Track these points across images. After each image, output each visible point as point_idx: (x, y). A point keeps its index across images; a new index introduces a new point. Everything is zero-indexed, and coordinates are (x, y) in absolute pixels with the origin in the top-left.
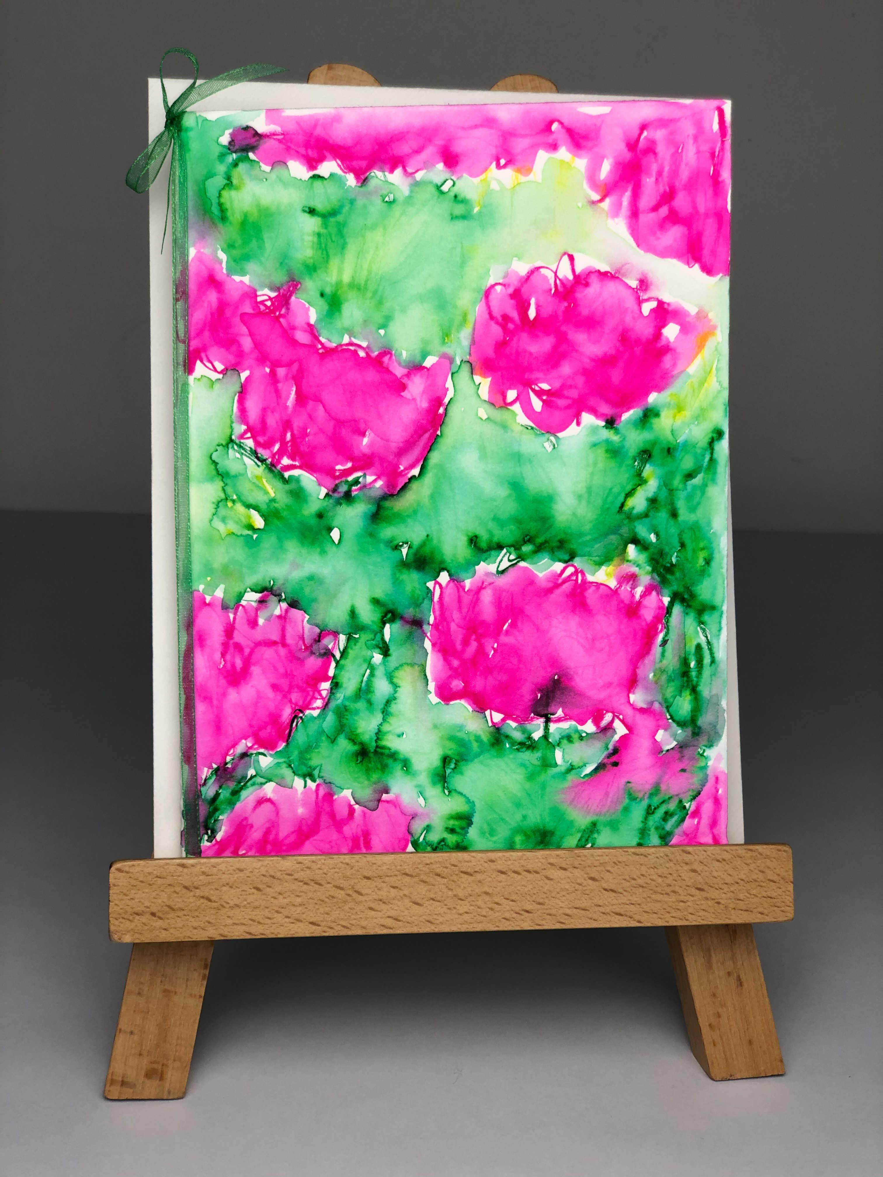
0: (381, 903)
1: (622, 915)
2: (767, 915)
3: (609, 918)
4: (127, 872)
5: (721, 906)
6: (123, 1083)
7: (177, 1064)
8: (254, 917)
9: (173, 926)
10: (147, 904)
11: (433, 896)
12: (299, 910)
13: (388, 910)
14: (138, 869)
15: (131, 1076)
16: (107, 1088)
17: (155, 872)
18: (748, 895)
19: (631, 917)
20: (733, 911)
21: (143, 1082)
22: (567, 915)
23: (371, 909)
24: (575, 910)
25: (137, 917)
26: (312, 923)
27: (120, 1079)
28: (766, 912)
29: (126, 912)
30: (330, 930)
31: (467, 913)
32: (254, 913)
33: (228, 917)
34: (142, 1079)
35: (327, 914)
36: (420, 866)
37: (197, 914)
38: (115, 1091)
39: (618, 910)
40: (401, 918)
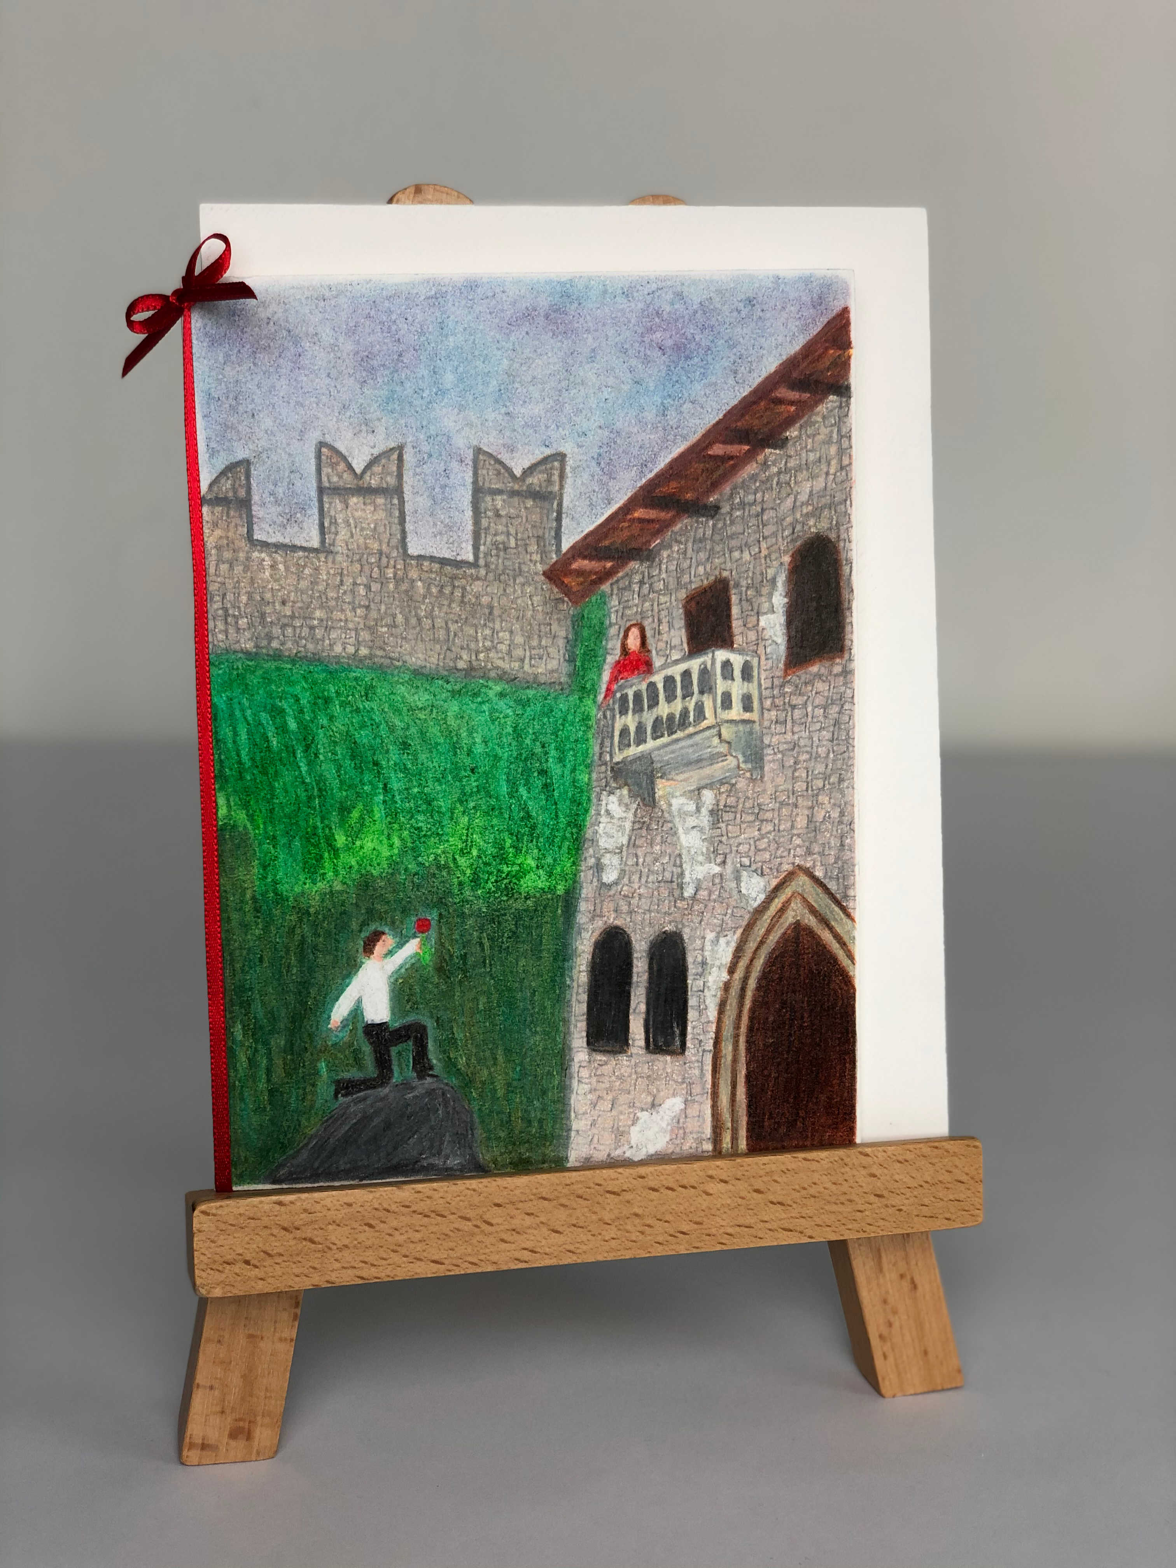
0: (514, 1233)
1: (791, 1231)
3: (776, 1235)
5: (903, 1213)
6: (204, 1447)
7: (267, 1420)
8: (366, 1259)
11: (574, 1222)
12: (419, 1247)
13: (522, 1241)
15: (213, 1436)
16: (185, 1453)
17: (247, 1213)
18: (933, 1200)
19: (801, 1233)
20: (916, 1218)
21: (227, 1443)
22: (727, 1234)
23: (503, 1240)
24: (738, 1229)
25: (228, 1267)
26: (434, 1262)
27: (200, 1441)
29: (215, 1262)
30: (454, 1268)
31: (613, 1239)
32: (367, 1254)
35: (453, 1250)
37: (299, 1259)
39: (786, 1226)
40: (538, 1250)
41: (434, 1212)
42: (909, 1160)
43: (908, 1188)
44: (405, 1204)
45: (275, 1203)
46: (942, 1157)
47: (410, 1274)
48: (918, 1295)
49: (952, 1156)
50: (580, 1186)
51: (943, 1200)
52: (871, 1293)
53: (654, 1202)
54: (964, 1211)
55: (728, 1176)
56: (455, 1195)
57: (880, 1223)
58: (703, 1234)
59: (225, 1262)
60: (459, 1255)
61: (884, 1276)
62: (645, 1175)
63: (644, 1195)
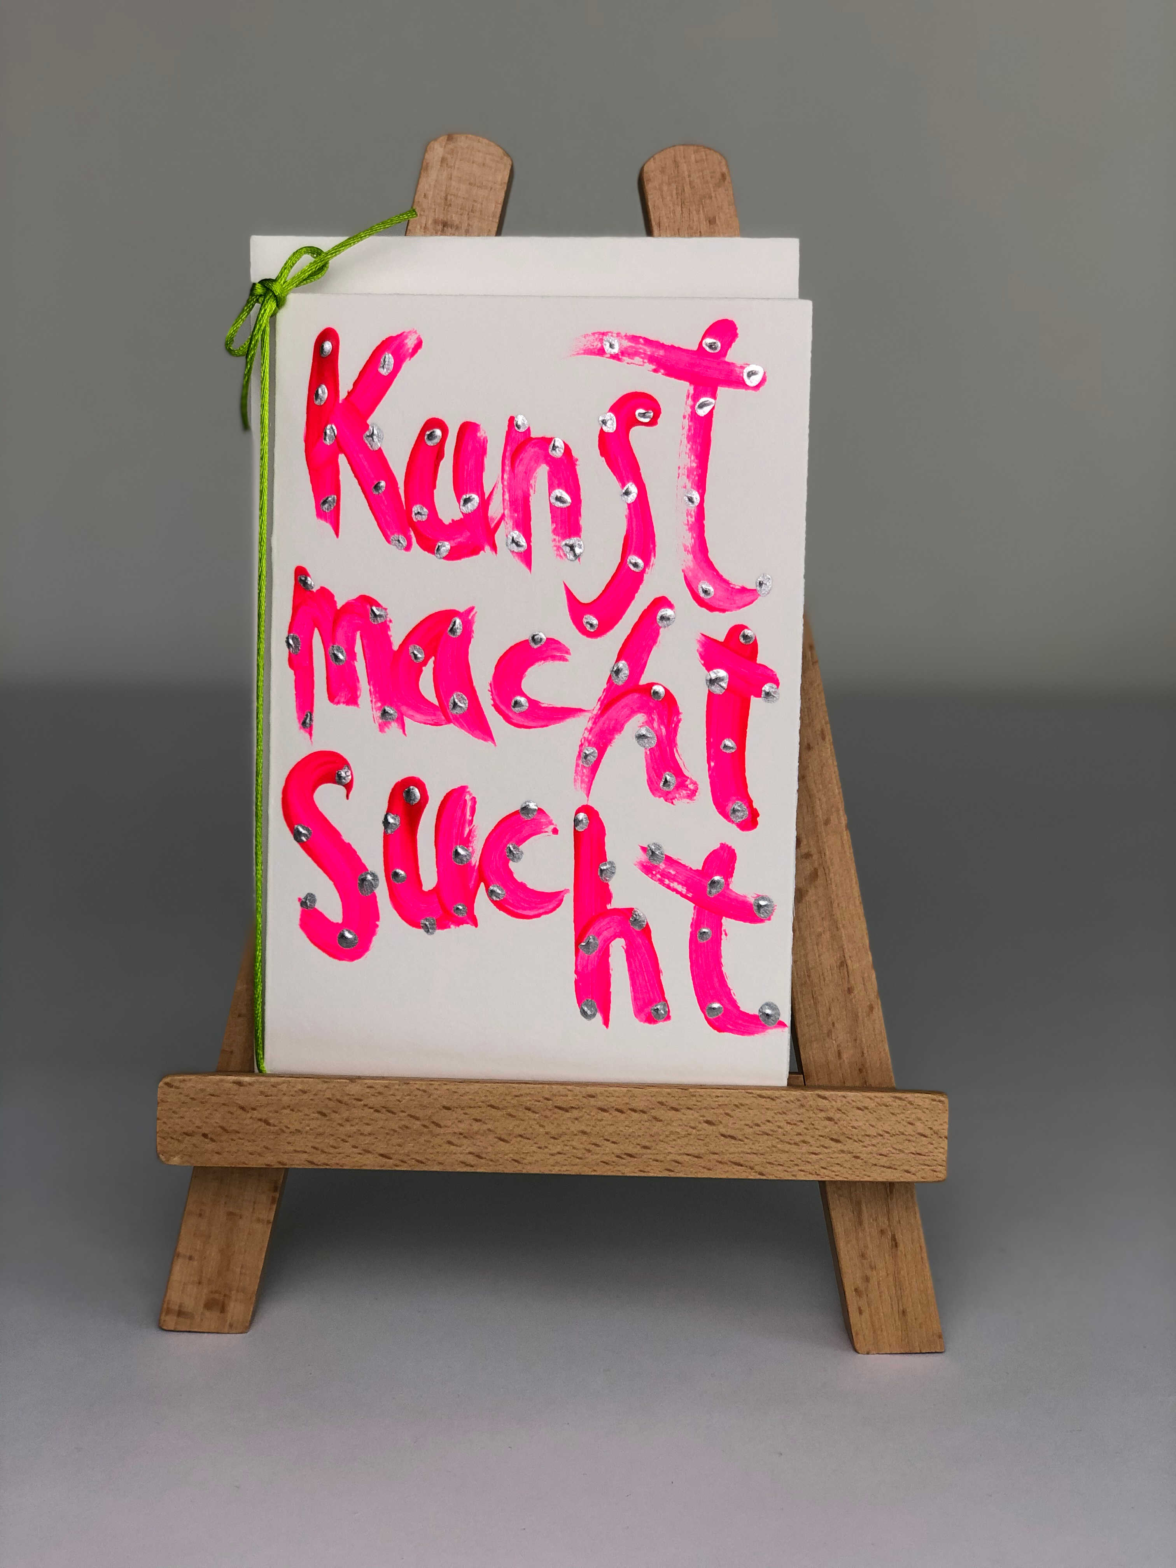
0: (461, 1136)
1: (742, 1166)
2: (914, 1174)
3: (727, 1168)
4: (177, 1088)
5: (859, 1160)
6: (180, 1313)
7: (241, 1295)
8: (317, 1146)
9: (227, 1150)
10: (198, 1123)
11: (521, 1132)
12: (368, 1140)
13: (469, 1146)
14: (189, 1084)
15: (189, 1304)
16: (163, 1317)
17: (208, 1089)
18: (894, 1151)
19: (752, 1168)
20: (874, 1168)
21: (202, 1314)
22: (675, 1162)
23: (450, 1143)
24: (685, 1157)
25: (188, 1138)
26: (382, 1155)
27: (177, 1308)
28: (913, 1170)
29: (176, 1131)
30: (402, 1164)
31: (559, 1153)
32: (318, 1141)
33: (289, 1143)
34: (201, 1308)
35: (400, 1145)
36: (508, 1098)
37: (253, 1138)
38: (170, 1321)
39: (737, 1159)
40: (484, 1156)
41: (383, 1107)
42: (869, 1108)
43: (867, 1135)
44: (357, 1097)
45: (234, 1082)
46: (905, 1109)
47: (360, 1164)
48: (899, 1253)
49: (916, 1108)
50: (528, 1098)
51: (903, 1152)
52: (849, 1245)
53: (602, 1122)
54: (926, 1165)
55: (679, 1104)
56: (405, 1094)
57: (835, 1168)
58: (651, 1159)
59: (184, 1133)
60: (406, 1151)
61: (864, 1230)
62: (594, 1095)
63: (592, 1114)
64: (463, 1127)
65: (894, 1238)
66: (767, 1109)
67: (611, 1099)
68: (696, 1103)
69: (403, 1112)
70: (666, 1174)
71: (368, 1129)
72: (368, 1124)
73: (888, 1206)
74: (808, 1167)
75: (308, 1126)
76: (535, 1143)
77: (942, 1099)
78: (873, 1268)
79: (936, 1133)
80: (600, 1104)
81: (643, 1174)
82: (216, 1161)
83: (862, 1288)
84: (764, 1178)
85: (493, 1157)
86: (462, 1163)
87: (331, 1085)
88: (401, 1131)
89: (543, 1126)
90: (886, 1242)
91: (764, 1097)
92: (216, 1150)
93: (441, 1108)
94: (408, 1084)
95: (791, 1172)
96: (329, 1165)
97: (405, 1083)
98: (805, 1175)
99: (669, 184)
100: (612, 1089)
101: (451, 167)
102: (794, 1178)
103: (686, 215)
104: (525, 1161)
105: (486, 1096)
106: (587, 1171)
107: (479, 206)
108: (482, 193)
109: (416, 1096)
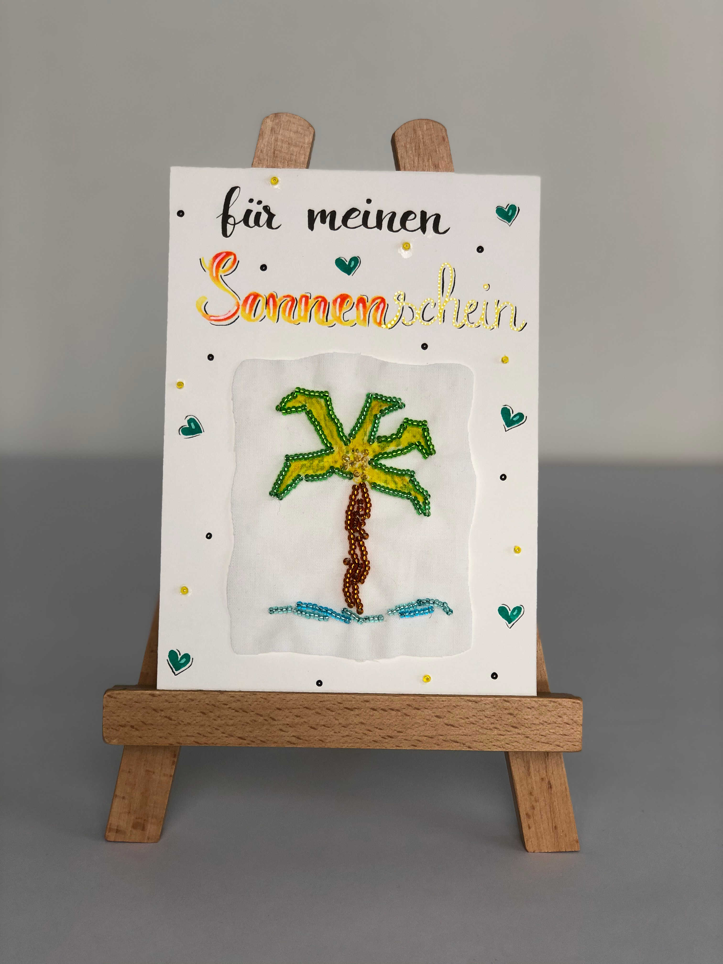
41: (241, 709)
42: (535, 707)
43: (533, 724)
44: (225, 703)
45: (149, 694)
46: (556, 708)
47: (226, 743)
48: (553, 792)
49: (563, 707)
50: (328, 703)
51: (556, 734)
52: (523, 788)
53: (373, 717)
54: (569, 742)
55: (420, 706)
56: (254, 701)
57: (514, 744)
58: (403, 739)
59: (119, 725)
60: (255, 735)
61: (531, 778)
62: (368, 700)
63: (367, 712)
64: (288, 720)
65: (549, 783)
66: (473, 708)
67: (378, 703)
68: (430, 705)
69: (252, 711)
70: (412, 748)
71: (231, 722)
72: (231, 719)
73: (546, 763)
74: (498, 743)
75: (195, 720)
76: (333, 730)
77: (579, 701)
78: (537, 801)
79: (576, 722)
80: (372, 706)
81: (398, 748)
82: (139, 742)
83: (530, 813)
84: (471, 750)
85: (307, 738)
86: (288, 742)
87: (209, 696)
88: (251, 723)
89: (336, 719)
90: (545, 785)
91: (471, 701)
92: (139, 736)
93: (275, 709)
94: (256, 694)
95: (487, 746)
96: (208, 744)
97: (254, 694)
98: (496, 748)
99: (411, 143)
100: (379, 697)
101: (277, 134)
102: (489, 750)
103: (421, 162)
104: (327, 741)
105: (302, 702)
106: (363, 747)
107: (294, 157)
108: (296, 149)
109: (260, 702)
